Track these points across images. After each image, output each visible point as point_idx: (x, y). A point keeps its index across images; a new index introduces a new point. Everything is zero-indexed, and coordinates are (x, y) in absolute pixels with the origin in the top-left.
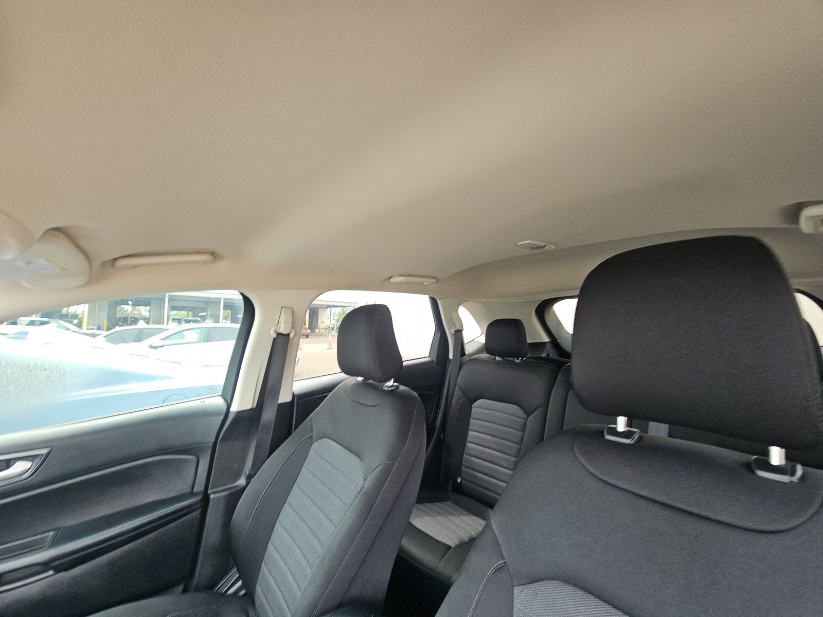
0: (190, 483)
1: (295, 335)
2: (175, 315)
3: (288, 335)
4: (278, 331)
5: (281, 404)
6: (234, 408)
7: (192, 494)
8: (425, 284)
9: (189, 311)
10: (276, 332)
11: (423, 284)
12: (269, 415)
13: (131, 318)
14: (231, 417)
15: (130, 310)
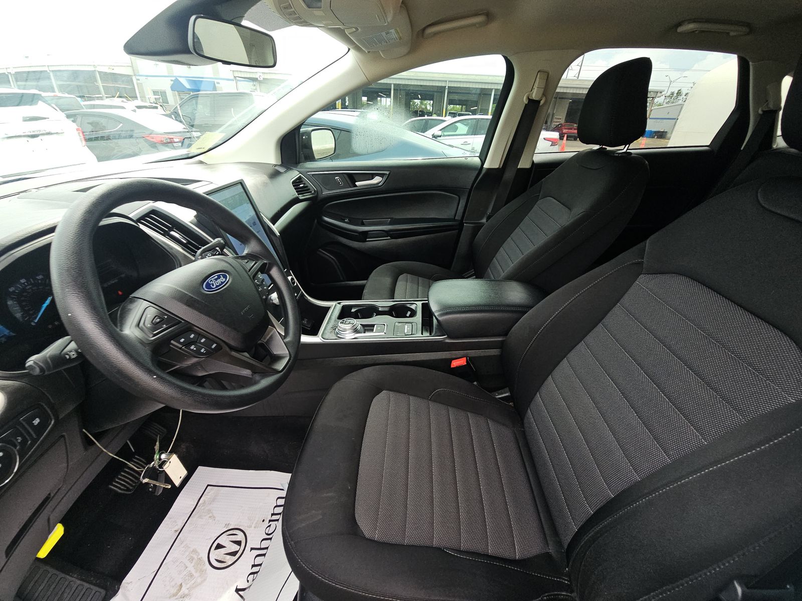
0: (453, 213)
1: (545, 103)
2: (451, 110)
3: (539, 102)
4: (530, 98)
5: (519, 169)
6: (486, 166)
7: (454, 220)
8: (732, 34)
9: (462, 105)
10: (529, 98)
11: (728, 33)
12: (509, 175)
13: (420, 111)
14: (484, 172)
15: (419, 103)
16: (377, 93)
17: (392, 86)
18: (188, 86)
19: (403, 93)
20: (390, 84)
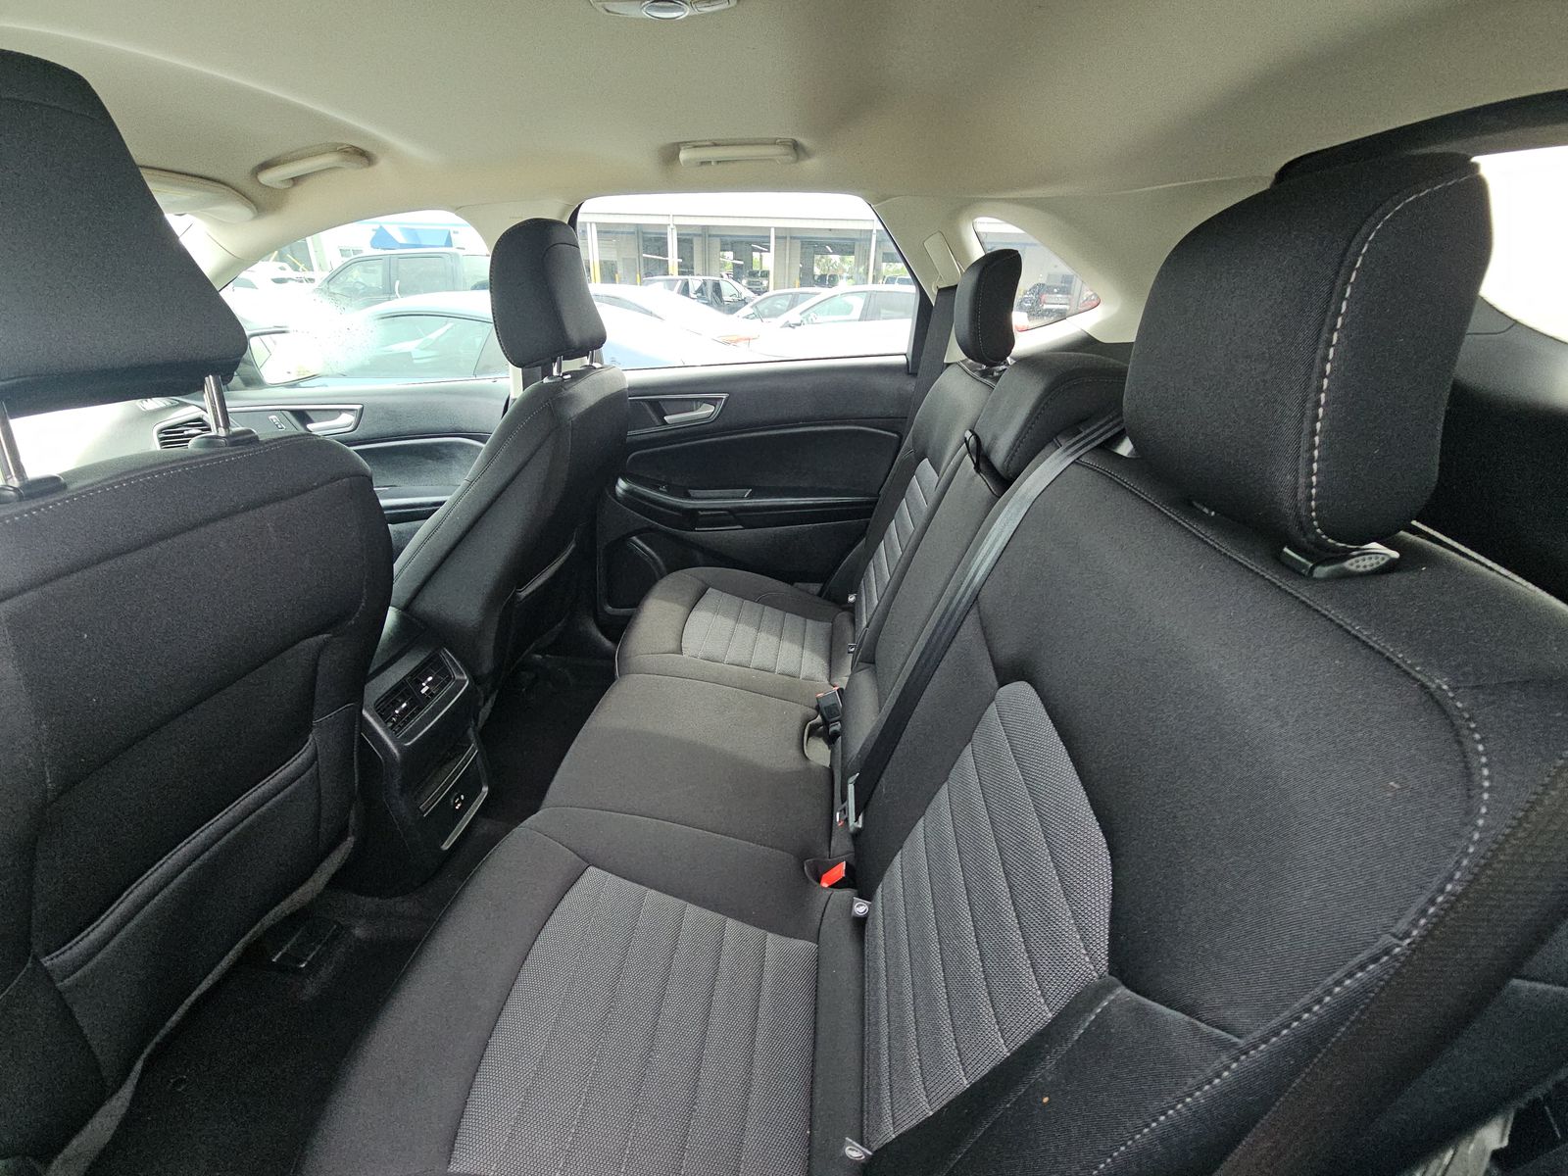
15: (839, 262)
16: (750, 243)
17: (773, 230)
18: (401, 239)
19: (798, 244)
20: (769, 228)
